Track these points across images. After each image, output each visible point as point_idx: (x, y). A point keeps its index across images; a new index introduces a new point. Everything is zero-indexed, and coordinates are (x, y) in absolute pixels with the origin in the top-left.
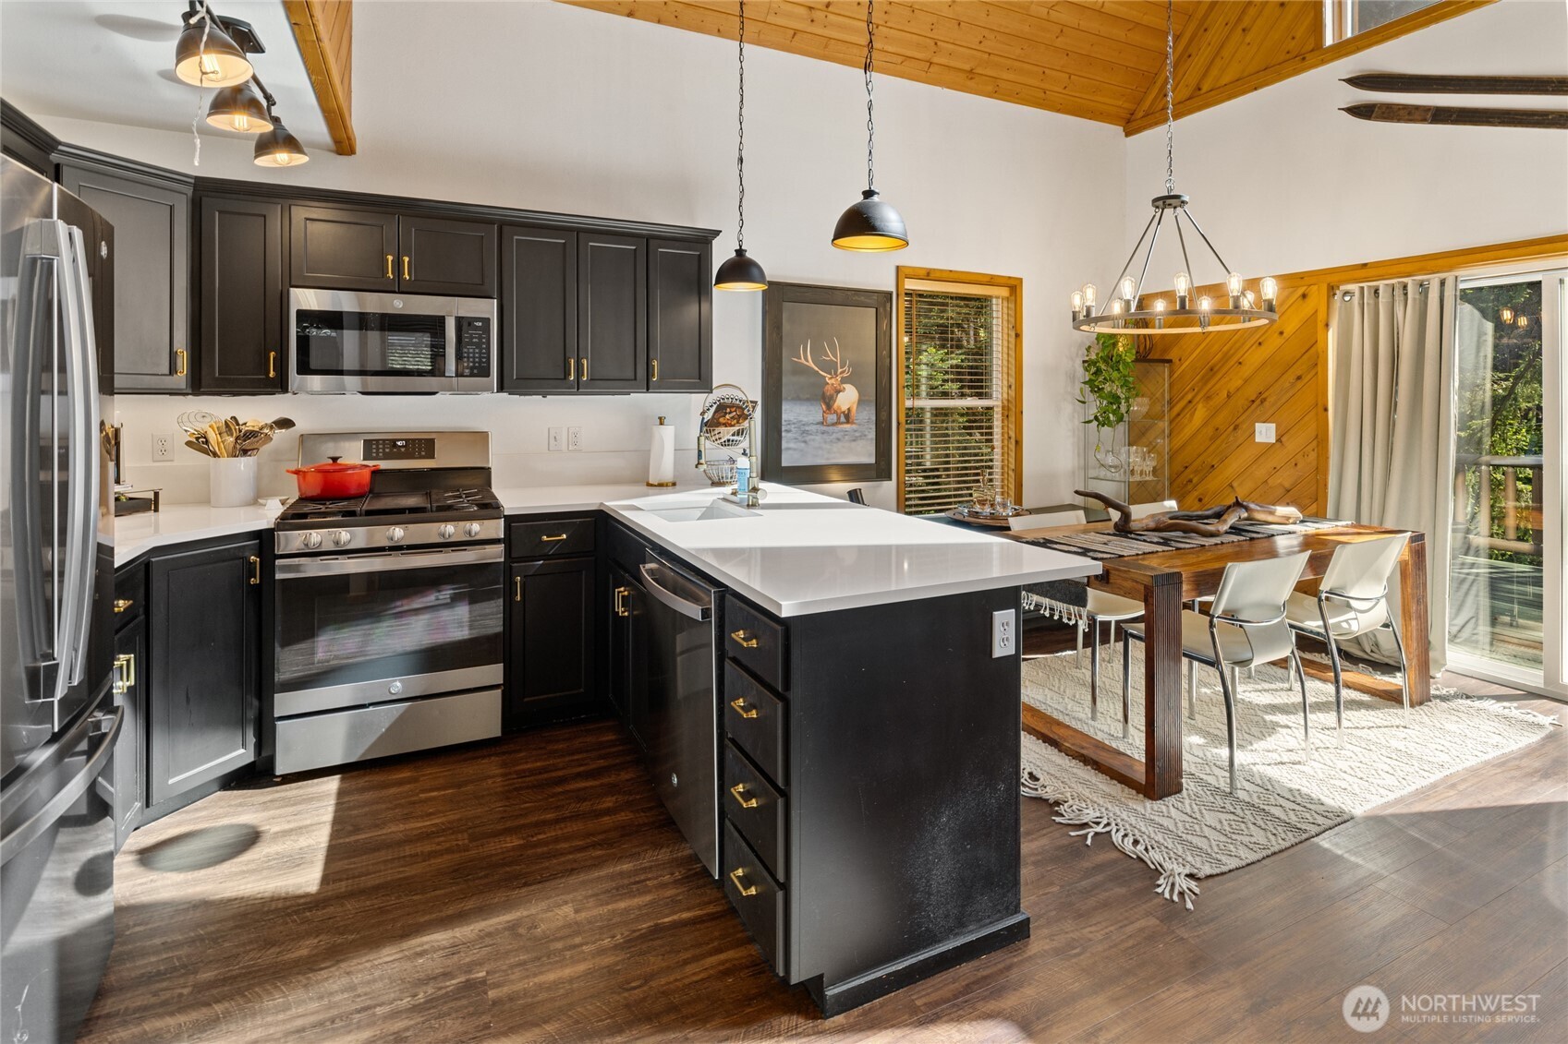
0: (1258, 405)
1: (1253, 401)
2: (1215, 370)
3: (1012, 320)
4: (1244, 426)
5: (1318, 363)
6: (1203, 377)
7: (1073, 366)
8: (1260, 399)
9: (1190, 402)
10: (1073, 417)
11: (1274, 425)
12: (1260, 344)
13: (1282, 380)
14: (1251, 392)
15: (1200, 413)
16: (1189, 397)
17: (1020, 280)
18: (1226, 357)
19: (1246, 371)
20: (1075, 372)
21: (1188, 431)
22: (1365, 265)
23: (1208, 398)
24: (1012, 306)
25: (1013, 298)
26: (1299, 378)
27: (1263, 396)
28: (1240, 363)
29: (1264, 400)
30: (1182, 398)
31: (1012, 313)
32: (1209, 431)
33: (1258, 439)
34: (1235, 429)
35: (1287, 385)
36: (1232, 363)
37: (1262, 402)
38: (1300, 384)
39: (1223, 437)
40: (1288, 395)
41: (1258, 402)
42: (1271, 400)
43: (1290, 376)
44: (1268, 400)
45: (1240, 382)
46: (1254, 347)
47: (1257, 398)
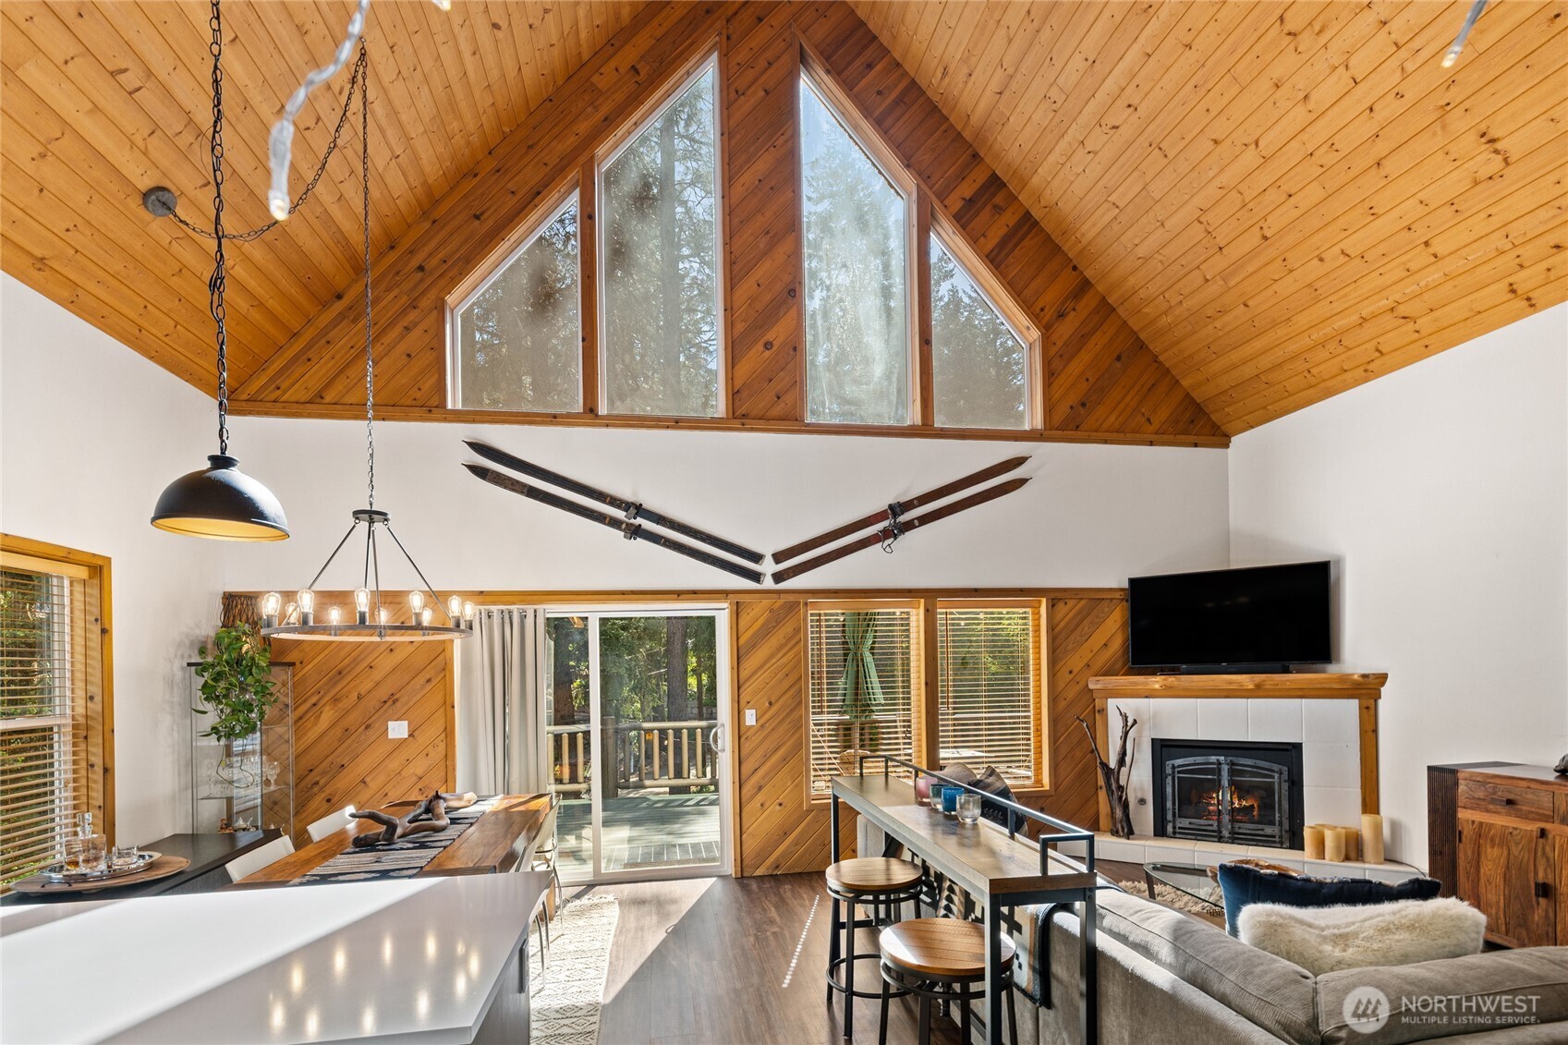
0: (390, 704)
1: (385, 702)
2: (344, 672)
3: (96, 611)
4: (377, 725)
5: (446, 669)
6: (331, 679)
7: (172, 669)
8: (393, 699)
9: (314, 705)
10: (172, 730)
11: (406, 722)
12: (391, 650)
13: (413, 682)
14: (383, 693)
15: (327, 716)
16: (314, 700)
17: (109, 560)
18: (356, 662)
19: (377, 675)
20: (173, 675)
21: (312, 734)
22: (482, 592)
23: (336, 700)
24: (96, 592)
25: (96, 581)
26: (429, 681)
27: (395, 697)
28: (371, 667)
29: (397, 700)
30: (305, 701)
31: (95, 601)
32: (338, 731)
33: (391, 736)
34: (367, 728)
35: (418, 686)
36: (363, 666)
37: (394, 703)
38: (429, 687)
39: (352, 738)
40: (418, 697)
41: (390, 702)
42: (403, 700)
43: (421, 679)
44: (400, 700)
45: (370, 685)
46: (386, 653)
47: (389, 699)
